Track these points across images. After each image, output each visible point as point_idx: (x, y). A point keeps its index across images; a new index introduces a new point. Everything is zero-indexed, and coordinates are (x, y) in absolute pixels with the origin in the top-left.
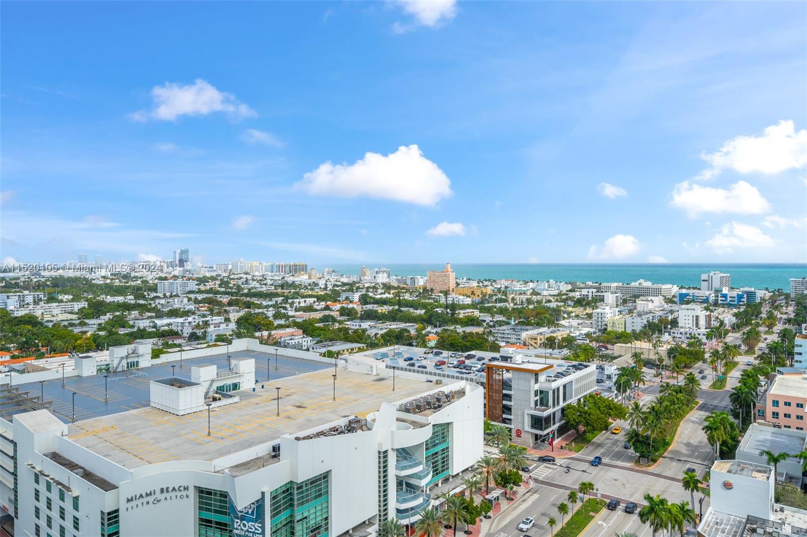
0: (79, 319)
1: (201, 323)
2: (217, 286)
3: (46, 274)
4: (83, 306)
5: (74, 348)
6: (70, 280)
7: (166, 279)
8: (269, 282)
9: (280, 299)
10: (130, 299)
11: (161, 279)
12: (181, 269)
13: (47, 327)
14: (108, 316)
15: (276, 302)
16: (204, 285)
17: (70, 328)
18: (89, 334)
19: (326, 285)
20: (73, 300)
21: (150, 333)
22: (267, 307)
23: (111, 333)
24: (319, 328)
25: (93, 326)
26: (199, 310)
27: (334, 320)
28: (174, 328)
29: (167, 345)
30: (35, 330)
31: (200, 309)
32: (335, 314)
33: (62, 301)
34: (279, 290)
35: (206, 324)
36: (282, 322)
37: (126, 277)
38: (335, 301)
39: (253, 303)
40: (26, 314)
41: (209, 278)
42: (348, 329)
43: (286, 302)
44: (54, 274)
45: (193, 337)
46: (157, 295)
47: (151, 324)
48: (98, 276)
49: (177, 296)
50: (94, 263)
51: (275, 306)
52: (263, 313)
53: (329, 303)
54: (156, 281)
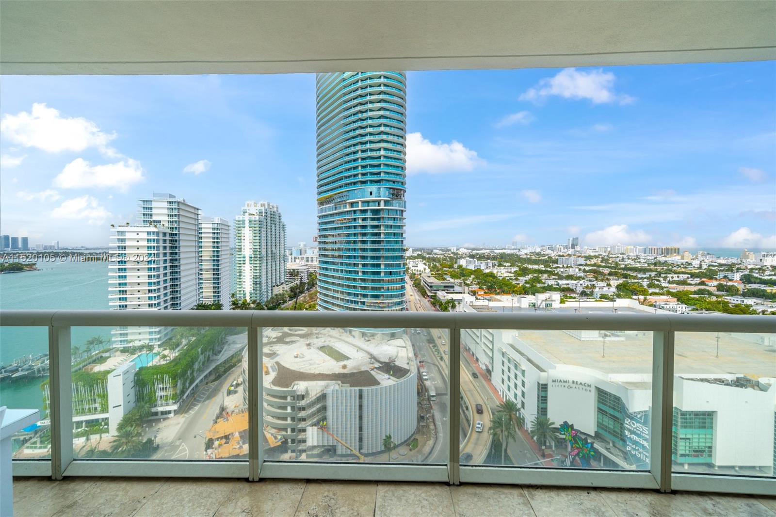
0: (515, 276)
1: (589, 286)
2: (599, 262)
3: (497, 251)
4: (516, 269)
5: (513, 291)
6: (509, 255)
7: (563, 256)
8: (643, 261)
9: (653, 274)
10: (542, 267)
11: (559, 256)
12: (573, 250)
13: (499, 279)
14: (530, 276)
15: (650, 275)
16: (590, 261)
17: (510, 281)
18: (520, 285)
19: (701, 265)
20: (511, 266)
21: (555, 288)
22: (641, 278)
23: (532, 286)
24: (694, 299)
25: (522, 280)
26: (586, 277)
27: (710, 294)
28: (571, 287)
29: (566, 296)
30: (494, 280)
31: (588, 276)
32: (713, 290)
33: (505, 266)
34: (652, 267)
35: (593, 286)
36: (657, 290)
37: (539, 254)
38: (711, 278)
39: (629, 275)
40: (490, 272)
41: (593, 256)
42: (728, 303)
43: (660, 276)
44: (501, 251)
45: (583, 294)
46: (558, 265)
47: (556, 283)
48: (523, 253)
49: (571, 267)
50: (520, 246)
51: (649, 278)
52: (638, 283)
53: (703, 279)
54: (557, 257)
